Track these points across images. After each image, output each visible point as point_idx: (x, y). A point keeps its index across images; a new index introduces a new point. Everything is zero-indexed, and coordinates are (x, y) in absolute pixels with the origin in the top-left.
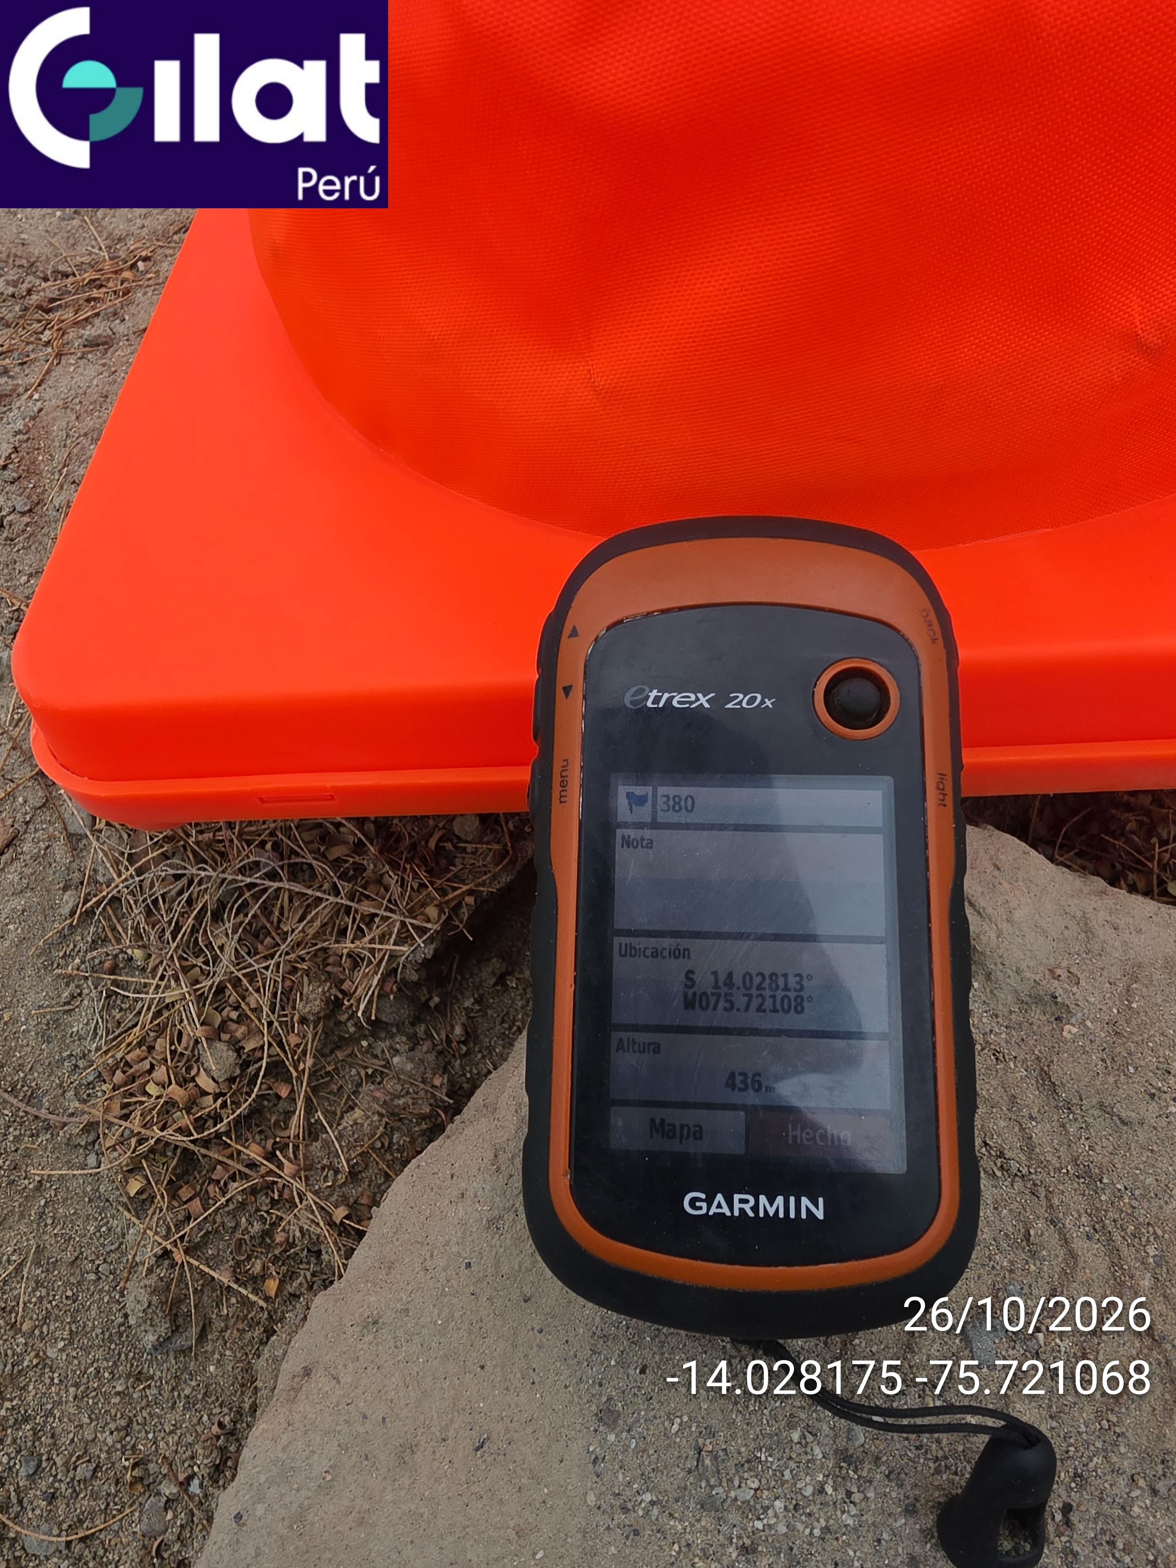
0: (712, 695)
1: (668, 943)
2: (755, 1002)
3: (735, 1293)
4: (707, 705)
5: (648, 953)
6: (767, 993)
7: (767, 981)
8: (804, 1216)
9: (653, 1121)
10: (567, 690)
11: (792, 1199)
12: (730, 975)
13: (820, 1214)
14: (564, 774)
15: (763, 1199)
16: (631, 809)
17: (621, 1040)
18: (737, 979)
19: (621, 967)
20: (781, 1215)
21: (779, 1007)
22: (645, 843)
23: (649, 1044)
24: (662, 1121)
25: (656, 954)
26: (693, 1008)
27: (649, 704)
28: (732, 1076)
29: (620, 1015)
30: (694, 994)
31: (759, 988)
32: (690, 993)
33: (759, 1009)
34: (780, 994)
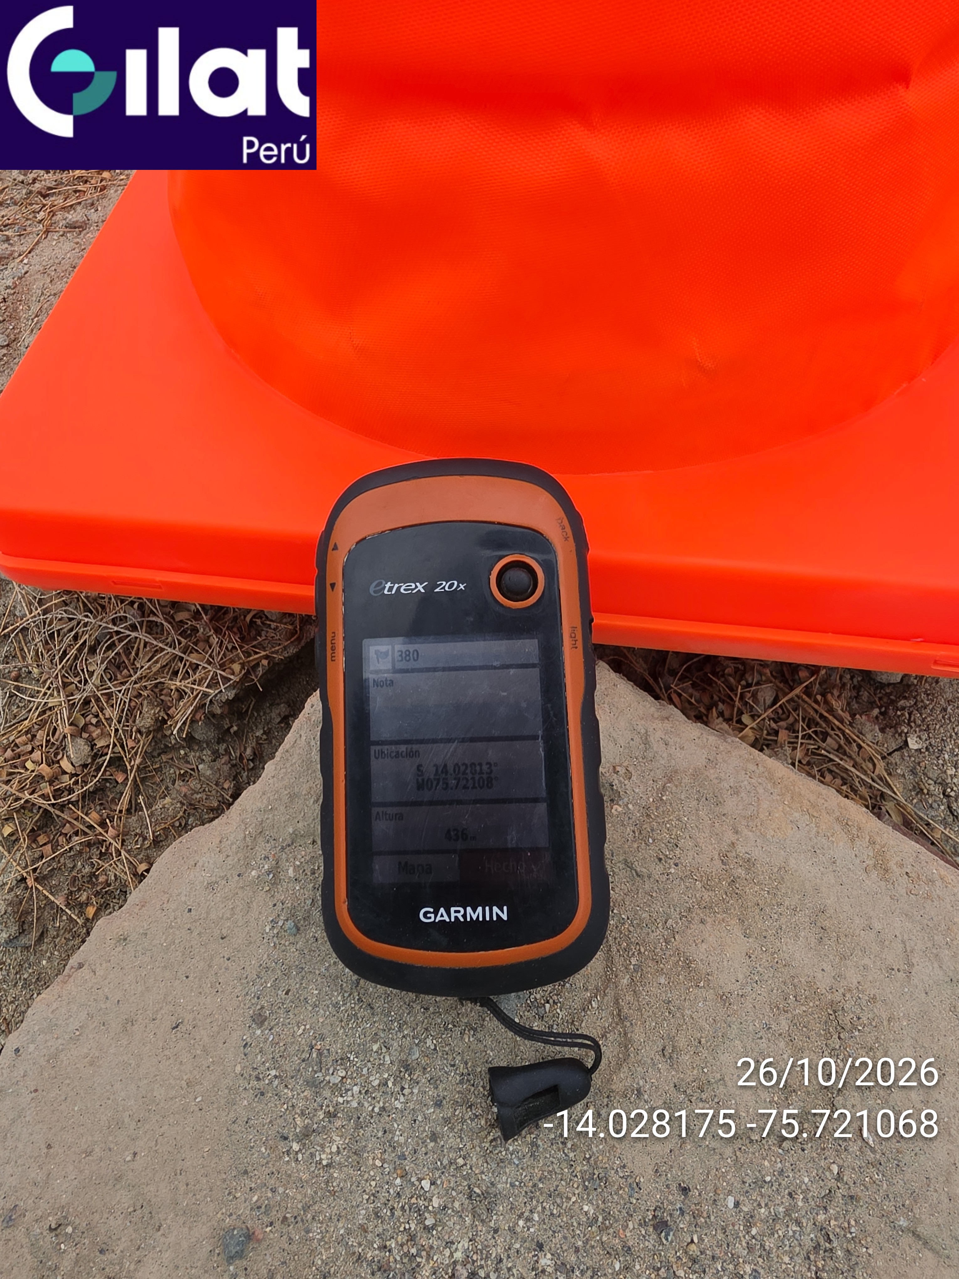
0: (426, 583)
1: (403, 748)
2: (463, 783)
3: (454, 970)
4: (423, 591)
5: (393, 754)
6: (470, 776)
7: (469, 769)
8: (495, 919)
9: (400, 863)
10: (333, 585)
11: (487, 908)
12: (445, 766)
13: (505, 917)
14: (333, 642)
15: (469, 909)
16: (378, 661)
17: (378, 813)
18: (450, 768)
19: (376, 765)
20: (481, 919)
21: (477, 785)
22: (388, 682)
23: (396, 814)
24: (406, 863)
25: (398, 755)
26: (423, 789)
27: (386, 592)
28: (449, 831)
29: (376, 797)
30: (423, 780)
31: (464, 773)
32: (420, 779)
33: (465, 787)
34: (477, 777)
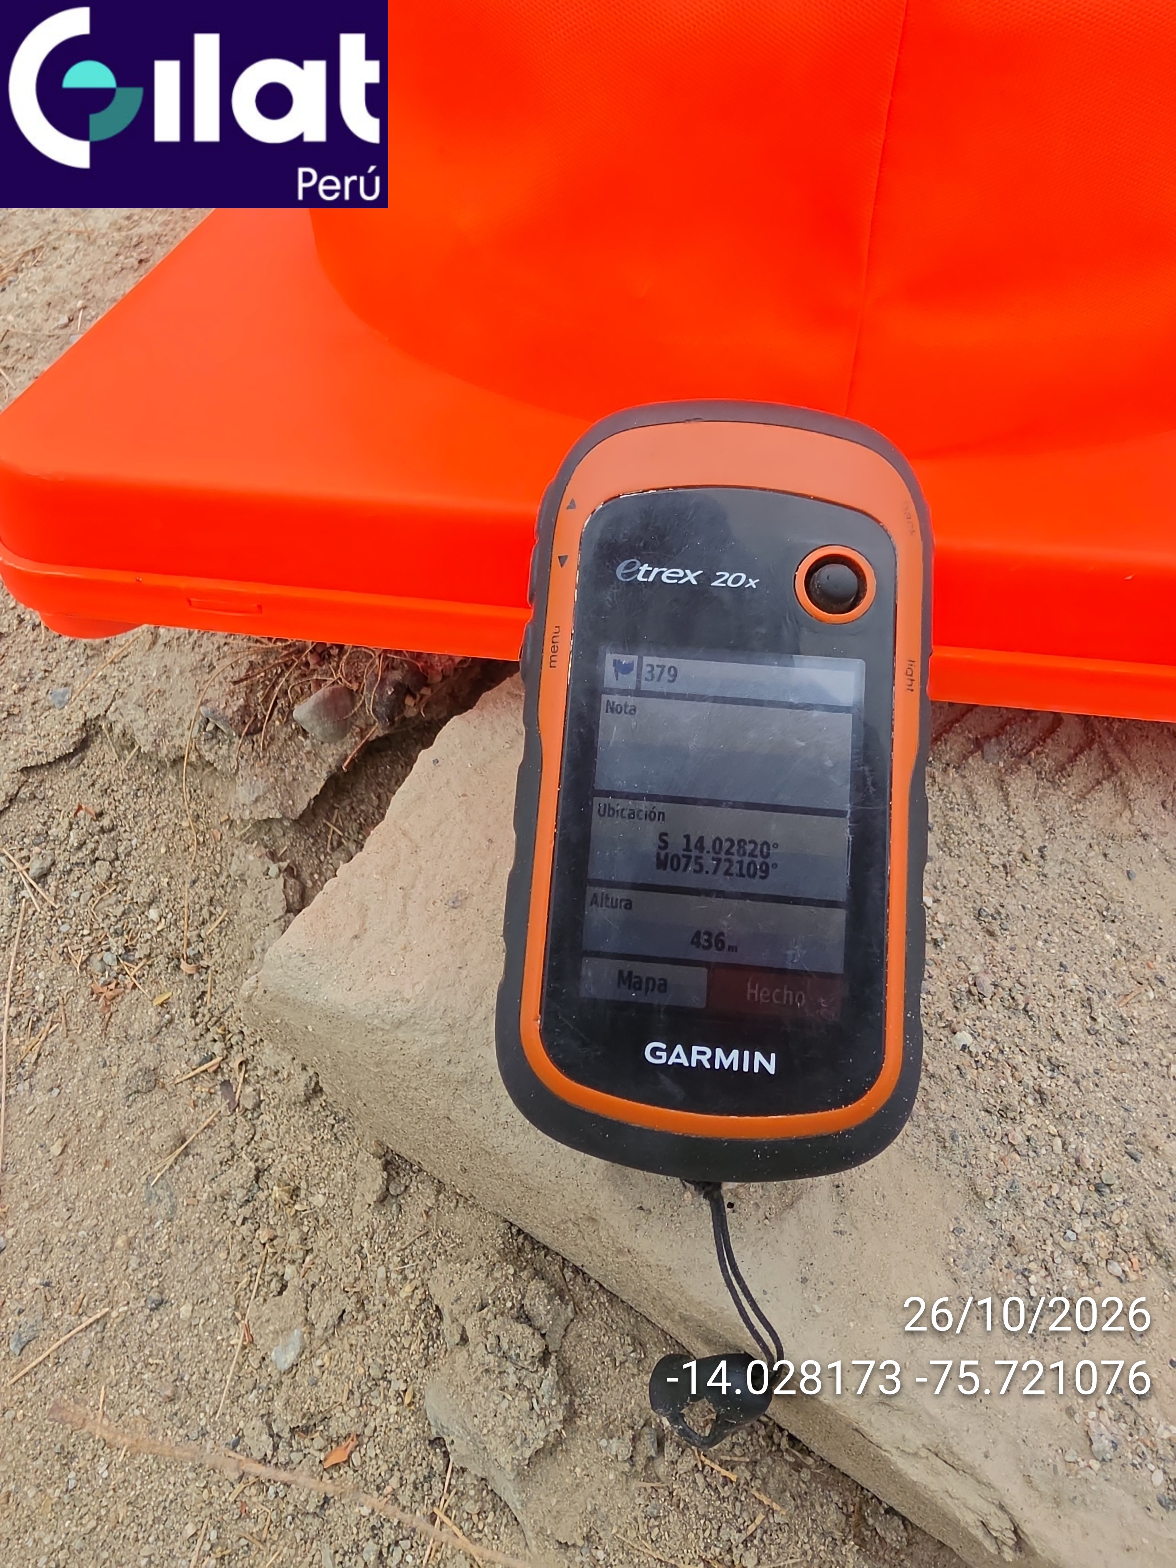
0: (700, 572)
1: (644, 805)
2: (724, 866)
3: (689, 1138)
4: (694, 582)
5: (626, 813)
6: (736, 858)
7: (736, 848)
8: (756, 1070)
9: (621, 973)
10: (562, 559)
11: (746, 1054)
12: (701, 839)
13: (771, 1069)
14: (555, 640)
15: (719, 1052)
16: (617, 676)
17: (595, 895)
18: (708, 844)
19: (600, 826)
20: (735, 1068)
21: (745, 871)
22: (628, 709)
23: (621, 900)
24: (630, 973)
25: (633, 815)
26: (665, 869)
27: (640, 577)
28: (698, 934)
29: (596, 872)
30: (667, 855)
31: (728, 852)
32: (663, 853)
33: (727, 873)
34: (747, 860)
